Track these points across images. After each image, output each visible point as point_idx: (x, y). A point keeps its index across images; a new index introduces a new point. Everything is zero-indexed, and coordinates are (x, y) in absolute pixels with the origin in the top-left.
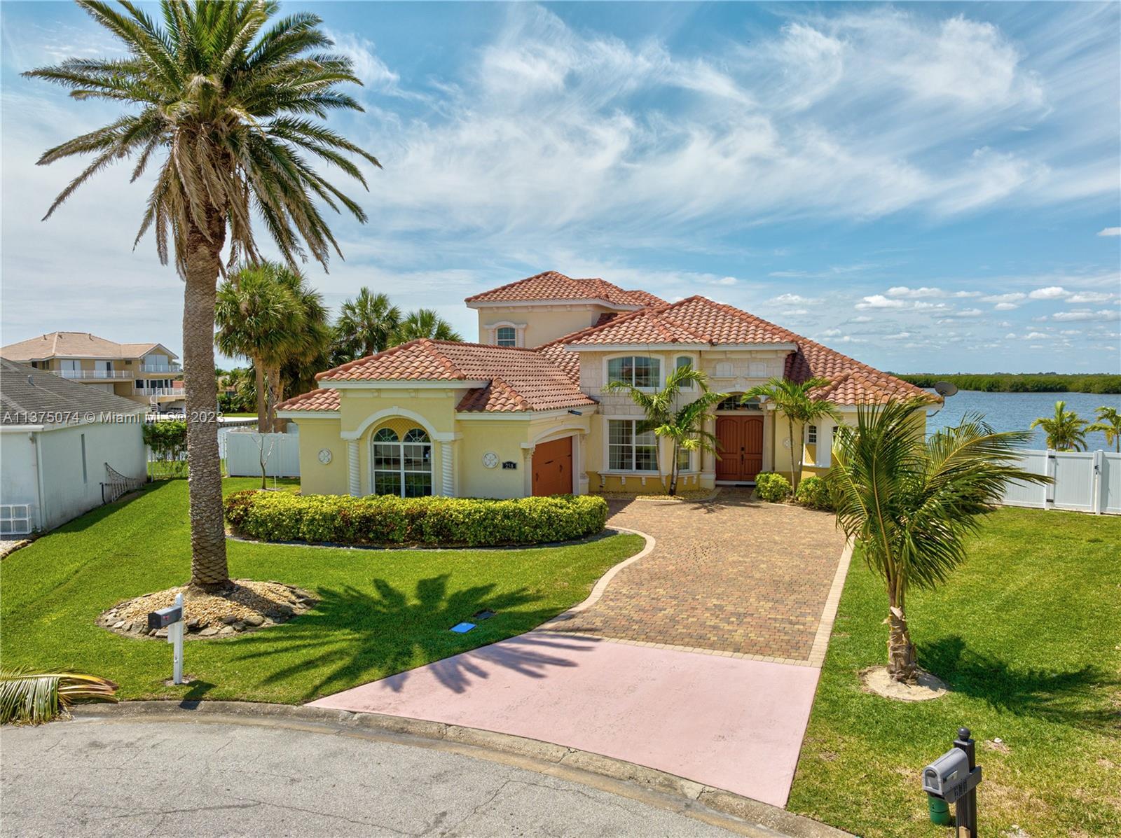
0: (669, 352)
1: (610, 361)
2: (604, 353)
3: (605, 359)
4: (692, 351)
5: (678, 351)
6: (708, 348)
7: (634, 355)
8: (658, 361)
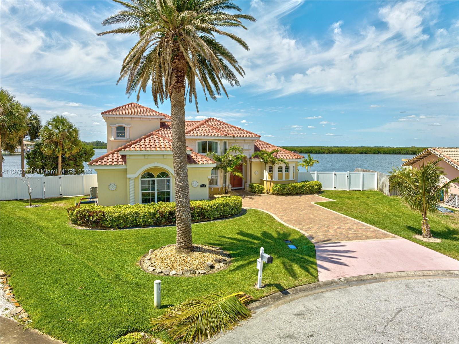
0: (222, 139)
1: (198, 143)
2: (196, 139)
3: (197, 142)
4: (227, 139)
5: (224, 139)
6: (232, 138)
7: (208, 141)
8: (217, 143)
